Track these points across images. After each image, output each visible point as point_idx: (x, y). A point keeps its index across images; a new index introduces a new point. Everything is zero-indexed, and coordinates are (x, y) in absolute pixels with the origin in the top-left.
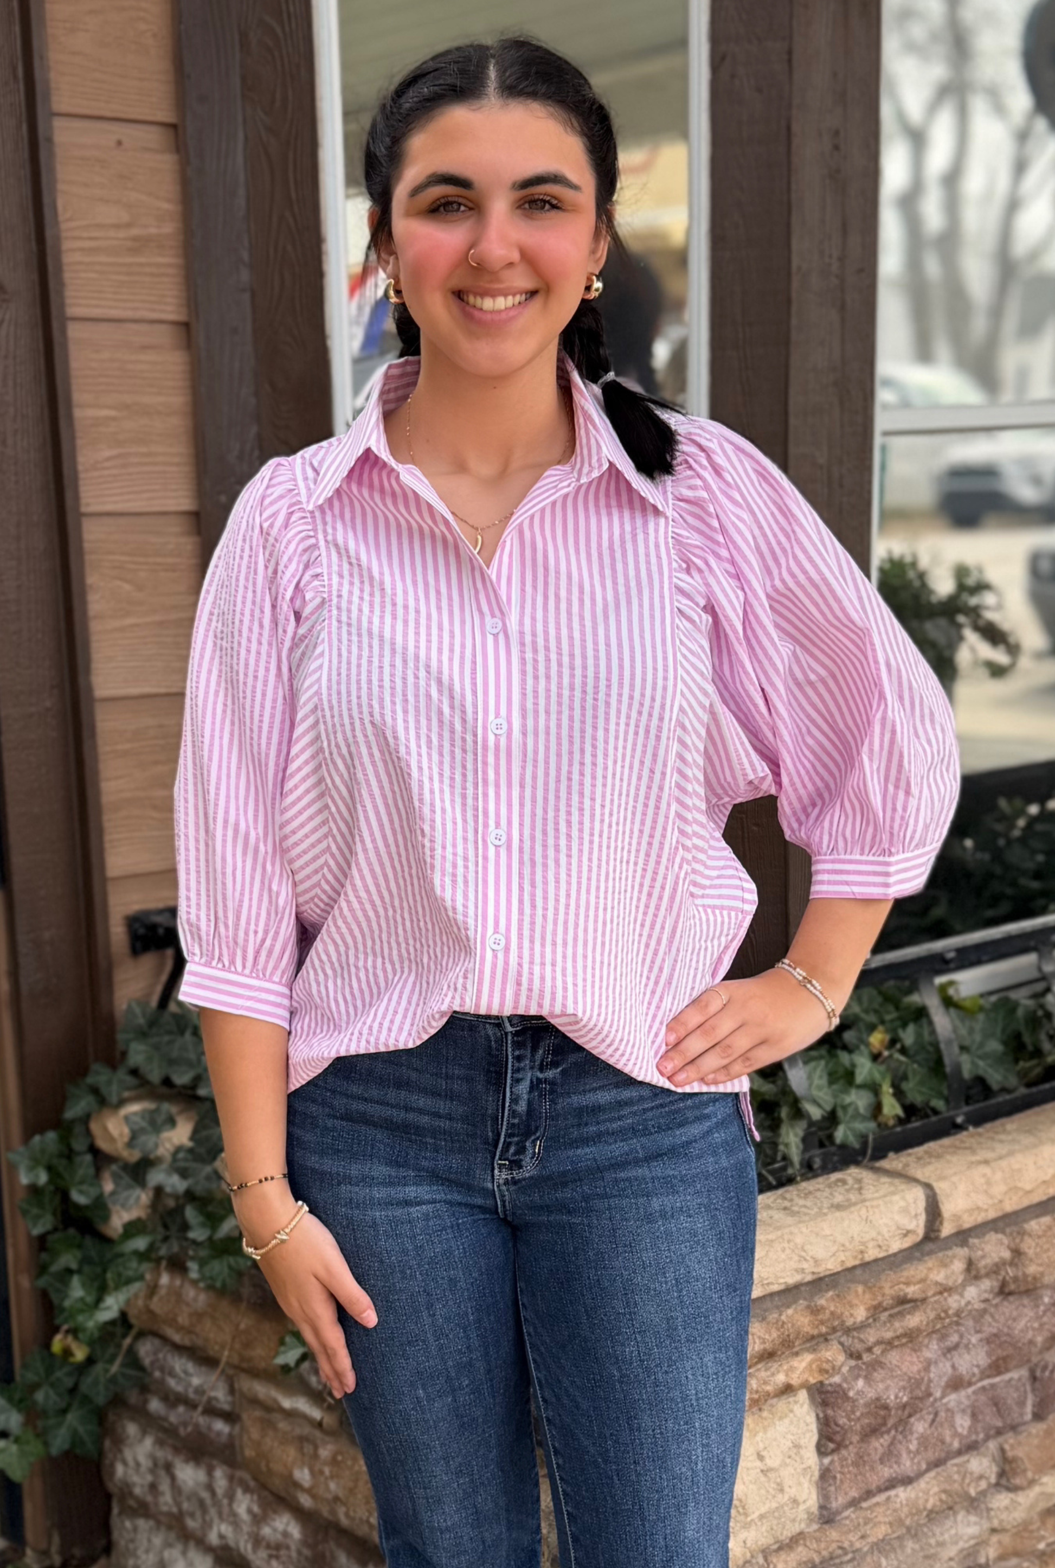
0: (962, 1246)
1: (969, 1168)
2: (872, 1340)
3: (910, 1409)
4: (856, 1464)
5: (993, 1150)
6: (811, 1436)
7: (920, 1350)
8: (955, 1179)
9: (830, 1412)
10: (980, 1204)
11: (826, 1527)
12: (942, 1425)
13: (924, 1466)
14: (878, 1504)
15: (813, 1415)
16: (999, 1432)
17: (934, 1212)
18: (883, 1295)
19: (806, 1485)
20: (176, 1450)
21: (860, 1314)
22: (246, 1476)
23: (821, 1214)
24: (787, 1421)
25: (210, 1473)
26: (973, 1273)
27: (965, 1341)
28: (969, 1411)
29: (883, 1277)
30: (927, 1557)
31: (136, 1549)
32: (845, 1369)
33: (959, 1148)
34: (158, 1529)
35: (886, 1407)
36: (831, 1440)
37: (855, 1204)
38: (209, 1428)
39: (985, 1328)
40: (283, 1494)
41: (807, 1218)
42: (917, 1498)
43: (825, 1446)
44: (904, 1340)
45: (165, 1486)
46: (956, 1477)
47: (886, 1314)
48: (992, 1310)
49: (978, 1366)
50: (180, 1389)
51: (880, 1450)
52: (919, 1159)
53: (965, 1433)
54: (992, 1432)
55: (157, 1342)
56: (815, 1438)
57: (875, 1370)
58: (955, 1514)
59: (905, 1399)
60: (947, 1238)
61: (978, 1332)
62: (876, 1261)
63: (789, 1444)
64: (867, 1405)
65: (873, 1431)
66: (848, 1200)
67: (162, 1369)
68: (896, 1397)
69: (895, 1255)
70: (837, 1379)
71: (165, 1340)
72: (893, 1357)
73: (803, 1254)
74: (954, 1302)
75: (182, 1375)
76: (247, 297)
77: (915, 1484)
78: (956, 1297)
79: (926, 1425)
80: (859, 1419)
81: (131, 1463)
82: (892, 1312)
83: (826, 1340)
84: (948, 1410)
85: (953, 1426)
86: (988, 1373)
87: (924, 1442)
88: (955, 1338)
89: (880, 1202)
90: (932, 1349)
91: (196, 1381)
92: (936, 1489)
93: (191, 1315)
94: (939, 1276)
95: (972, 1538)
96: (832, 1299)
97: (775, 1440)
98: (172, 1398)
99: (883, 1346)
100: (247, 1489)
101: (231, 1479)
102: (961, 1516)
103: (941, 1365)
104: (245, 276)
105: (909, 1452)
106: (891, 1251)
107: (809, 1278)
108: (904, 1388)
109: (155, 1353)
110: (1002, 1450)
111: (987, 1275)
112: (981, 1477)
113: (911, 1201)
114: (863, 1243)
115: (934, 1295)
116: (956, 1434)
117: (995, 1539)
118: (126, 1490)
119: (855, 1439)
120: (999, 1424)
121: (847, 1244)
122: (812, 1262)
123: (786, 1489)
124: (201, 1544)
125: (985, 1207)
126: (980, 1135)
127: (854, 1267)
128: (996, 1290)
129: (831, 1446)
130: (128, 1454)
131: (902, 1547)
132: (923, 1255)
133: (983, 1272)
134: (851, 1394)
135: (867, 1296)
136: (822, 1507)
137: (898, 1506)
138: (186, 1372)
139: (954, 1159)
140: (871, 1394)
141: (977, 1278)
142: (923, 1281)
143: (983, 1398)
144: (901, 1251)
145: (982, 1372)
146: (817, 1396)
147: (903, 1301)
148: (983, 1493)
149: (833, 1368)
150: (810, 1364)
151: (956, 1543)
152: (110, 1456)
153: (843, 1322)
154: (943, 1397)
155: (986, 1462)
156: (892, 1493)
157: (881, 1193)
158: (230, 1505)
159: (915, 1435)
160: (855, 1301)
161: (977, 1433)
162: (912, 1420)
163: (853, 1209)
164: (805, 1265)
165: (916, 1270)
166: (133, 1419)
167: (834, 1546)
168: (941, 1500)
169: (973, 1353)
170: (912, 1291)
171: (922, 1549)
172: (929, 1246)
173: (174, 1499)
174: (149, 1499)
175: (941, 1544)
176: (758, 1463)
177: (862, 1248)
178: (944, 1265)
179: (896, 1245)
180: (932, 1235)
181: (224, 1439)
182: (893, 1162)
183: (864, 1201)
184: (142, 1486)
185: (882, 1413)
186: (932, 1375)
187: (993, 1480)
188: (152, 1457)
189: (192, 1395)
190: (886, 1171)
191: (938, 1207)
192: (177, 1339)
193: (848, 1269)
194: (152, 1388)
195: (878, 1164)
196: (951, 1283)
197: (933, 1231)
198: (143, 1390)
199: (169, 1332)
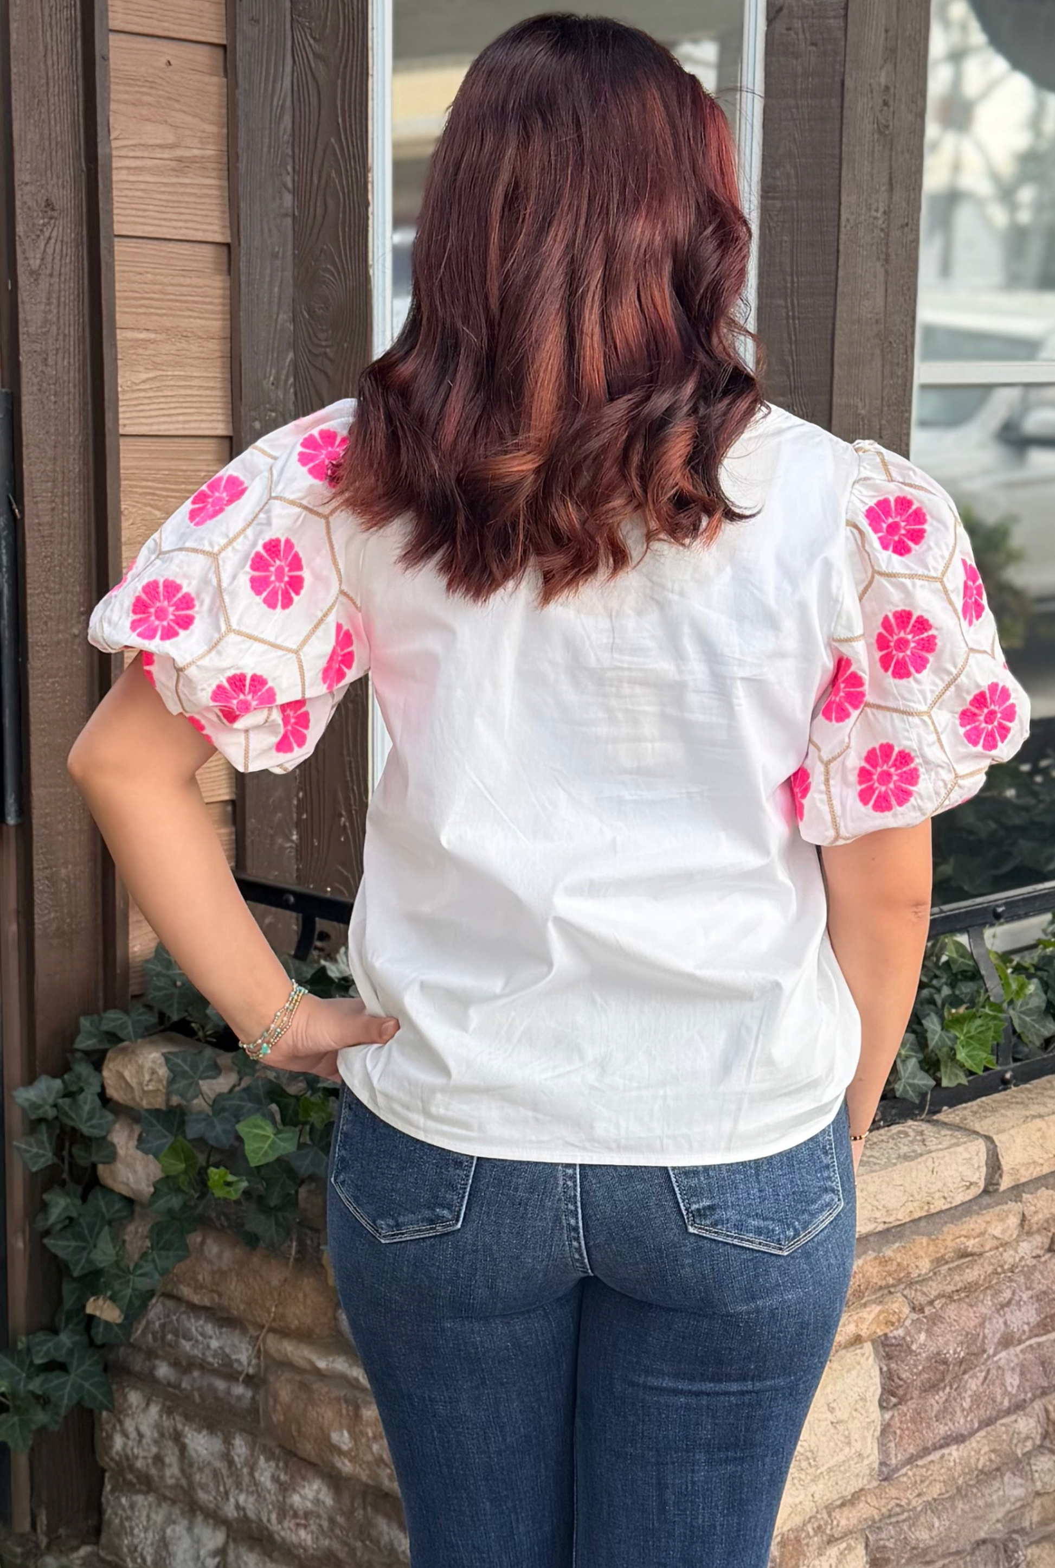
0: (1016, 1201)
1: (1024, 1122)
2: (934, 1293)
3: (966, 1364)
4: (913, 1421)
5: (1045, 1105)
6: (874, 1388)
7: (976, 1305)
8: (1012, 1132)
9: (893, 1366)
10: (1037, 1159)
11: (885, 1484)
12: (993, 1384)
13: (976, 1425)
14: (932, 1461)
15: (877, 1369)
16: (1044, 1393)
17: (994, 1166)
18: (945, 1248)
19: (869, 1439)
20: (188, 1418)
21: (925, 1266)
22: (271, 1443)
23: (889, 1165)
24: (854, 1373)
25: (228, 1442)
26: (1026, 1227)
27: (1017, 1298)
28: (1018, 1369)
29: (945, 1229)
30: (976, 1518)
31: (132, 1528)
32: (908, 1322)
33: (1010, 1103)
34: (159, 1505)
35: (945, 1362)
36: (894, 1395)
37: (921, 1155)
38: (228, 1392)
39: (1035, 1285)
40: (314, 1459)
41: (877, 1167)
42: (969, 1456)
43: (888, 1401)
44: (963, 1295)
45: (171, 1458)
46: (1004, 1437)
47: (946, 1267)
48: (1041, 1267)
49: (1028, 1324)
50: (196, 1352)
51: (936, 1407)
52: (975, 1113)
53: (1014, 1392)
54: (1038, 1392)
55: (170, 1303)
56: (879, 1391)
57: (935, 1324)
58: (1002, 1475)
59: (962, 1354)
60: (1004, 1192)
61: (1028, 1289)
62: (940, 1212)
63: (856, 1397)
64: (929, 1359)
65: (932, 1387)
66: (914, 1151)
67: (176, 1333)
68: (955, 1352)
69: (956, 1207)
70: (900, 1332)
71: (178, 1299)
72: (951, 1311)
73: (876, 1203)
74: (1009, 1257)
75: (200, 1338)
76: (289, 221)
77: (967, 1443)
78: (1012, 1252)
79: (979, 1383)
80: (920, 1374)
82: (951, 1265)
83: (890, 1293)
84: (999, 1368)
85: (1003, 1384)
86: (1035, 1332)
87: (976, 1398)
88: (1007, 1294)
89: (945, 1153)
90: (987, 1305)
91: (214, 1344)
92: (986, 1449)
93: (213, 1273)
94: (996, 1229)
95: (1018, 1500)
96: (898, 1250)
97: (843, 1392)
98: (184, 1363)
99: (943, 1300)
100: (270, 1457)
101: (252, 1447)
102: (1008, 1476)
103: (995, 1321)
104: (288, 199)
105: (963, 1410)
106: (955, 1203)
107: (881, 1227)
108: (962, 1343)
109: (166, 1315)
110: (1047, 1411)
111: (1038, 1231)
112: (1028, 1438)
113: (974, 1153)
114: (929, 1194)
115: (990, 1250)
116: (1006, 1393)
117: (1038, 1502)
118: (126, 1463)
119: (916, 1393)
120: (1046, 1384)
121: (916, 1194)
122: (884, 1211)
123: (853, 1442)
124: (215, 1518)
125: (1041, 1161)
126: (1029, 1090)
127: (920, 1219)
128: (1046, 1246)
129: (894, 1400)
130: (129, 1425)
131: (954, 1507)
132: (981, 1209)
133: (1035, 1227)
134: (914, 1347)
135: (931, 1248)
136: (882, 1464)
137: (952, 1464)
138: (203, 1335)
139: (1009, 1113)
140: (933, 1349)
141: (1029, 1233)
142: (982, 1234)
143: (1030, 1356)
144: (963, 1204)
145: (1031, 1331)
146: (881, 1349)
147: (964, 1254)
148: (1028, 1455)
149: (899, 1321)
150: (878, 1315)
151: (1004, 1505)
152: (108, 1427)
153: (909, 1273)
154: (994, 1355)
155: (1032, 1422)
156: (946, 1451)
157: (945, 1144)
158: (251, 1474)
159: (969, 1393)
160: (921, 1253)
161: (1026, 1393)
162: (966, 1377)
163: (920, 1159)
164: (878, 1214)
165: (974, 1223)
166: (135, 1388)
167: (893, 1503)
168: (991, 1460)
169: (1023, 1309)
170: (972, 1244)
171: (972, 1510)
172: (986, 1200)
173: (183, 1471)
174: (153, 1471)
175: (990, 1505)
176: (829, 1415)
177: (929, 1198)
178: (1002, 1220)
179: (960, 1198)
180: (991, 1189)
181: (246, 1403)
182: (947, 1115)
183: (930, 1152)
184: (145, 1458)
185: (941, 1368)
186: (987, 1331)
187: (1038, 1442)
188: (158, 1426)
189: (210, 1359)
190: (945, 1124)
191: (998, 1160)
192: (196, 1299)
193: (913, 1221)
194: (160, 1352)
195: (935, 1117)
196: (1006, 1238)
197: (992, 1184)
198: (151, 1354)
199: (186, 1291)
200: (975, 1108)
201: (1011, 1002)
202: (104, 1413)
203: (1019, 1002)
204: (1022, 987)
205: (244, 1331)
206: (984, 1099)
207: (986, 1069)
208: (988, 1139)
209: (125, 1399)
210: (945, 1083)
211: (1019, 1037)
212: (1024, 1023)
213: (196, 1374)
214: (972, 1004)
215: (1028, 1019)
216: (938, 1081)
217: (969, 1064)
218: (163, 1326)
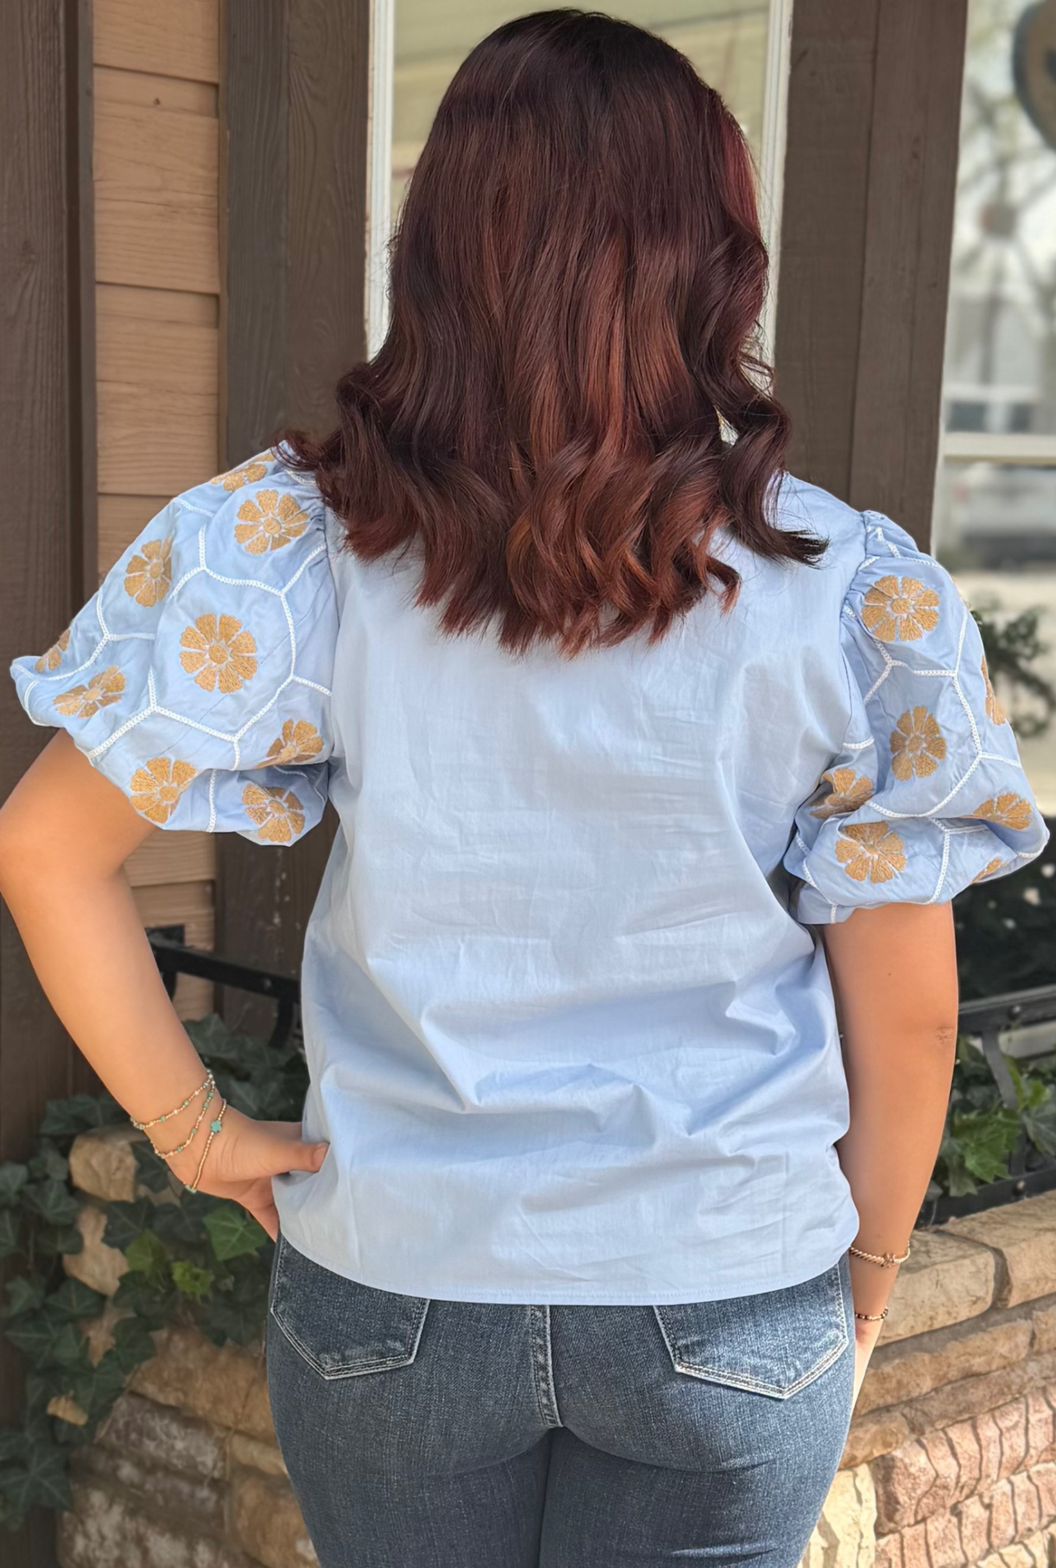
0: (1026, 1319)
1: (1037, 1235)
2: (935, 1413)
3: (967, 1490)
4: (910, 1547)
6: (870, 1513)
7: (980, 1426)
8: (1024, 1245)
9: (889, 1489)
10: (1049, 1274)
12: (997, 1511)
13: (977, 1553)
15: (874, 1492)
16: (1051, 1521)
17: (1003, 1280)
18: (949, 1366)
20: (151, 1520)
21: (927, 1384)
22: (235, 1551)
24: (848, 1496)
25: (191, 1547)
26: (1036, 1347)
27: (1024, 1420)
28: (1024, 1496)
29: (950, 1345)
32: (906, 1444)
33: (1022, 1215)
35: (945, 1487)
36: (888, 1519)
37: (926, 1267)
38: (192, 1496)
39: (1044, 1408)
43: (883, 1526)
44: (966, 1416)
45: (134, 1561)
47: (950, 1387)
49: (1034, 1447)
50: (162, 1454)
51: (934, 1534)
52: (984, 1224)
54: (1044, 1519)
55: (135, 1402)
56: (875, 1515)
57: (935, 1446)
59: (963, 1478)
60: (1014, 1308)
61: (1036, 1410)
62: (943, 1329)
63: (851, 1522)
64: (928, 1483)
65: (930, 1513)
66: (917, 1263)
67: (140, 1432)
68: (955, 1476)
69: (961, 1323)
70: (898, 1454)
71: (142, 1397)
72: (953, 1433)
74: (1016, 1377)
75: (164, 1438)
78: (1020, 1372)
79: (981, 1509)
80: (917, 1498)
81: (95, 1537)
82: (955, 1385)
83: (888, 1411)
86: (1043, 1455)
87: (979, 1527)
88: (1013, 1416)
89: (951, 1266)
90: (992, 1427)
91: (179, 1445)
93: (178, 1370)
94: (1003, 1348)
96: (898, 1366)
97: (836, 1516)
98: (148, 1463)
99: (945, 1421)
100: (234, 1563)
101: (216, 1554)
105: (964, 1537)
106: (960, 1319)
108: (964, 1467)
109: (131, 1414)
111: (1049, 1351)
113: (982, 1266)
114: (933, 1309)
115: (997, 1369)
119: (913, 1519)
121: (918, 1308)
125: (1053, 1277)
126: (1043, 1202)
127: (922, 1334)
129: (889, 1526)
130: (92, 1527)
132: (988, 1326)
133: (1045, 1347)
134: (913, 1470)
135: (934, 1366)
138: (168, 1435)
139: (1021, 1225)
140: (932, 1472)
141: (1039, 1354)
142: (989, 1352)
144: (968, 1320)
145: (1038, 1454)
146: (878, 1471)
147: (969, 1373)
149: (896, 1442)
150: (875, 1436)
152: (70, 1528)
153: (909, 1392)
154: (999, 1479)
155: (1036, 1551)
157: (951, 1256)
159: (971, 1519)
160: (922, 1370)
161: (1031, 1520)
162: (969, 1502)
163: (923, 1272)
165: (981, 1341)
166: (98, 1487)
169: (1030, 1432)
170: (978, 1363)
172: (994, 1317)
177: (932, 1313)
178: (1009, 1338)
179: (964, 1313)
180: (999, 1305)
181: (210, 1507)
182: (953, 1224)
183: (935, 1264)
184: (106, 1561)
186: (990, 1454)
188: (120, 1529)
189: (175, 1461)
190: (952, 1235)
191: (1007, 1274)
192: (161, 1399)
193: (915, 1337)
194: (124, 1452)
195: (942, 1227)
196: (1014, 1357)
197: (1001, 1300)
198: (114, 1453)
199: (150, 1389)
200: (984, 1219)
201: (1026, 1109)
202: (66, 1515)
203: (1034, 1109)
204: (1038, 1093)
205: (210, 1431)
206: (994, 1209)
207: (997, 1178)
208: (998, 1252)
209: (87, 1498)
210: (953, 1192)
211: (1033, 1145)
212: (1038, 1132)
213: (160, 1475)
214: (985, 1109)
215: (1043, 1127)
216: (946, 1191)
217: (979, 1172)
218: (127, 1424)
